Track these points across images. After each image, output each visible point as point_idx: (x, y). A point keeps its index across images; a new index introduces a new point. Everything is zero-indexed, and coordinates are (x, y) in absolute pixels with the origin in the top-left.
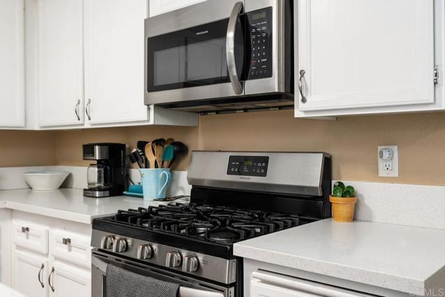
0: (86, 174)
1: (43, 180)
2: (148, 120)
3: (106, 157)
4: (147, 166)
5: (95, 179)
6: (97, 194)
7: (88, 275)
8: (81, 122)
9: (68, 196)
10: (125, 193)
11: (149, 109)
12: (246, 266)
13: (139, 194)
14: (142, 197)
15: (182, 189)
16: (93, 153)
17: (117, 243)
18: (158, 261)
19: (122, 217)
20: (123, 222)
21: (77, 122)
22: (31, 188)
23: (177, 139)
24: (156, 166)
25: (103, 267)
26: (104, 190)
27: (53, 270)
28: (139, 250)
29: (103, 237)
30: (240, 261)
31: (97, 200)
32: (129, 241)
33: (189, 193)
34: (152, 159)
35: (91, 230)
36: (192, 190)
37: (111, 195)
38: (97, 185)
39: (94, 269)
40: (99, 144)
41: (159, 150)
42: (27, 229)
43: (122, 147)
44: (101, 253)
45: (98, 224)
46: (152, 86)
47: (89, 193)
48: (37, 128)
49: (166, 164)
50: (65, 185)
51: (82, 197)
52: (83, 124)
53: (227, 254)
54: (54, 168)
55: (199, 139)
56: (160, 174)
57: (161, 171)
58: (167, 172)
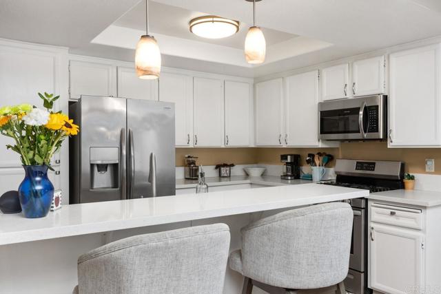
1: (256, 171)
3: (293, 161)
4: (315, 166)
5: (286, 171)
6: (289, 178)
10: (301, 178)
12: (370, 202)
13: (308, 178)
14: (311, 180)
16: (286, 159)
22: (248, 175)
24: (320, 166)
26: (292, 176)
30: (366, 200)
34: (317, 162)
36: (337, 177)
37: (294, 178)
40: (291, 155)
43: (299, 156)
47: (284, 177)
49: (324, 164)
50: (263, 174)
51: (279, 180)
52: (282, 146)
54: (255, 165)
55: (340, 154)
56: (321, 169)
57: (321, 168)
58: (324, 168)
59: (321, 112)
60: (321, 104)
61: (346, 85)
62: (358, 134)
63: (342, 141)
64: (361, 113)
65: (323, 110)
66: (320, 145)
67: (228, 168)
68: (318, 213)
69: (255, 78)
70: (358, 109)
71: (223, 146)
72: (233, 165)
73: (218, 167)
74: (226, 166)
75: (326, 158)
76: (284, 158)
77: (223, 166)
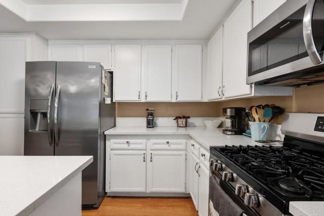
1: (211, 124)
2: (251, 94)
3: (233, 114)
5: (230, 125)
8: (221, 97)
10: (244, 134)
11: (251, 87)
14: (251, 137)
15: (279, 136)
17: (215, 165)
21: (219, 97)
22: (206, 126)
26: (233, 131)
27: (200, 167)
31: (228, 136)
33: (283, 140)
36: (285, 138)
38: (230, 128)
40: (231, 108)
41: (261, 111)
42: (194, 145)
43: (244, 109)
46: (251, 73)
47: (225, 131)
48: (207, 101)
50: (220, 127)
52: (221, 98)
55: (294, 105)
56: (262, 127)
57: (263, 124)
58: (266, 125)
67: (185, 120)
69: (208, 38)
72: (189, 117)
74: (184, 117)
75: (270, 111)
76: (225, 111)
77: (180, 118)
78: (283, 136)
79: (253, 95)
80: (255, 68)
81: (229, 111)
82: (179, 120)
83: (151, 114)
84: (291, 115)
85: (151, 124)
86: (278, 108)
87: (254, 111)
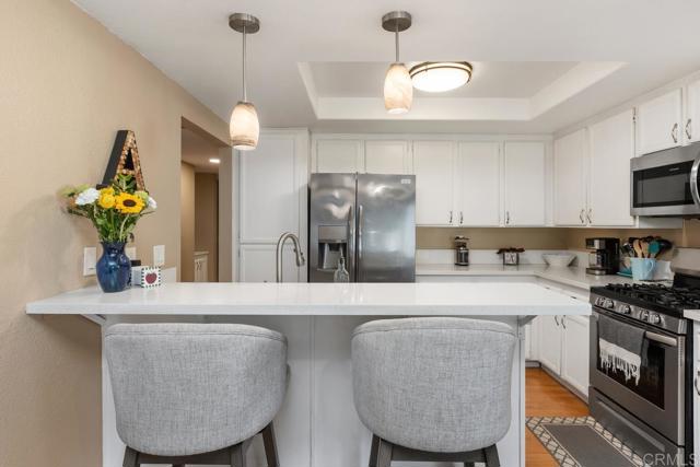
0: (587, 258)
1: (559, 260)
2: (635, 225)
3: (603, 247)
4: (636, 256)
5: (595, 262)
6: (597, 272)
7: (588, 321)
8: (584, 224)
9: (574, 272)
10: (618, 273)
11: (635, 218)
12: (695, 326)
13: (629, 274)
14: (631, 277)
16: (593, 245)
17: (607, 303)
18: (633, 316)
19: (610, 287)
20: (610, 291)
21: (581, 223)
22: (549, 265)
23: (663, 237)
24: (643, 256)
25: (597, 315)
26: (602, 270)
28: (621, 308)
29: (598, 299)
30: (690, 322)
31: (596, 277)
32: (615, 302)
33: (672, 278)
34: (639, 252)
35: (589, 293)
36: (675, 276)
37: (607, 274)
38: (599, 266)
39: (592, 317)
40: (600, 239)
41: (645, 246)
43: (617, 241)
44: (597, 308)
45: (594, 290)
46: (636, 204)
47: (590, 270)
49: (653, 255)
50: (572, 264)
51: (585, 274)
53: (680, 316)
54: (564, 252)
55: (684, 239)
56: (647, 263)
57: (647, 261)
58: (652, 261)
59: (635, 173)
60: (634, 161)
61: (676, 125)
62: (692, 206)
63: (687, 217)
64: (695, 168)
65: (637, 169)
66: (638, 224)
67: (515, 254)
68: (408, 331)
69: (554, 134)
70: (690, 164)
71: (502, 225)
72: (522, 250)
73: (501, 251)
74: (513, 250)
75: (656, 245)
76: (590, 242)
77: (508, 251)
78: (673, 274)
79: (637, 227)
80: (640, 201)
81: (597, 243)
82: (506, 254)
83: (464, 245)
84: (681, 250)
85: (462, 260)
86: (666, 242)
87: (636, 245)
